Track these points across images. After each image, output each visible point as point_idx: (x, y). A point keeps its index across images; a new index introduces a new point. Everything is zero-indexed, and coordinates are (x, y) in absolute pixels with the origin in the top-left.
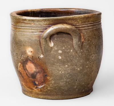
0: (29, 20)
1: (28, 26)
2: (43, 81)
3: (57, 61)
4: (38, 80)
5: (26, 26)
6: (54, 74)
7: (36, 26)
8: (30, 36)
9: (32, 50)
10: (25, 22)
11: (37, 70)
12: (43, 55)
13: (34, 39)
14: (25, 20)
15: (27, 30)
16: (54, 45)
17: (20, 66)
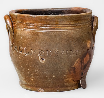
9: (90, 42)
10: (85, 18)
17: (78, 61)
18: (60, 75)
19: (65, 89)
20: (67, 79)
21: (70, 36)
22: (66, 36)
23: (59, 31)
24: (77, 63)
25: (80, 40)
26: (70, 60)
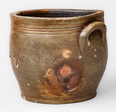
0: (65, 21)
1: (63, 27)
2: (76, 83)
3: (93, 60)
4: (71, 83)
5: (61, 27)
6: (89, 74)
7: (73, 27)
8: (67, 37)
9: (70, 52)
10: (60, 23)
11: (73, 73)
12: (82, 55)
13: (72, 40)
14: (61, 21)
15: (62, 32)
16: (91, 44)
17: (50, 72)
18: (33, 84)
19: (43, 101)
20: (42, 90)
21: (37, 41)
22: (34, 41)
23: (27, 34)
24: (49, 73)
25: (50, 48)
26: (39, 69)
